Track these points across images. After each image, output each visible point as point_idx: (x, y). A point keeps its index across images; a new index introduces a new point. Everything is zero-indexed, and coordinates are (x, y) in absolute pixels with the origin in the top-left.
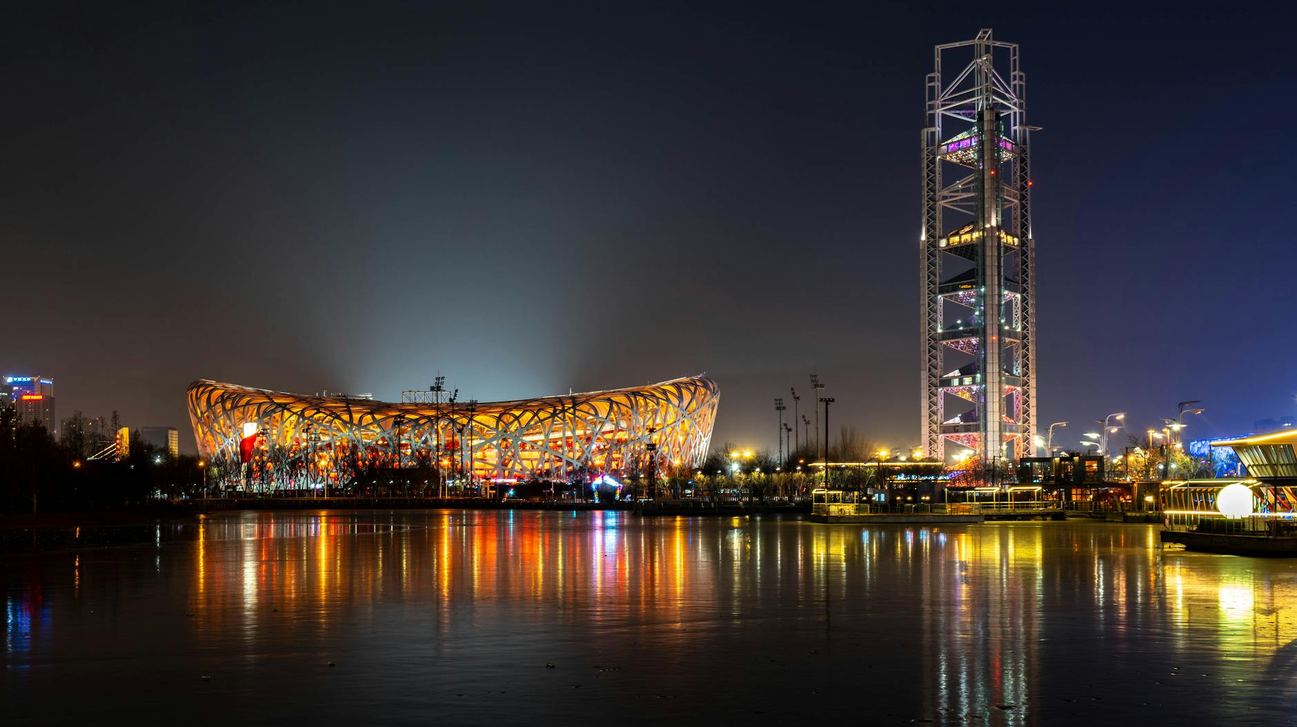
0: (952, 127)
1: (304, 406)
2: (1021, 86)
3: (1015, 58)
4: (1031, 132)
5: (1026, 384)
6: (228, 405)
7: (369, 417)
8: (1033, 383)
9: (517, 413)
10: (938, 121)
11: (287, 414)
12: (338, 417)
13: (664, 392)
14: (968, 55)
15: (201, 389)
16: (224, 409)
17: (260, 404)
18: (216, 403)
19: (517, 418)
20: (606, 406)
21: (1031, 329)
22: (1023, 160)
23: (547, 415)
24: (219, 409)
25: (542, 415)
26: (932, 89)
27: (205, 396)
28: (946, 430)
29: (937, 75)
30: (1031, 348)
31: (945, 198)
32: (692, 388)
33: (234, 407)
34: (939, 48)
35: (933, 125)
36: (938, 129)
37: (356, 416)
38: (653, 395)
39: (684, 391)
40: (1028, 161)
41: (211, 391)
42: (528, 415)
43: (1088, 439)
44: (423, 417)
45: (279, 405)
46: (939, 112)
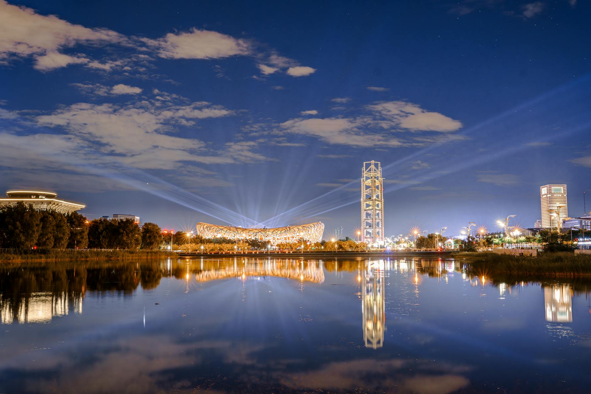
0: (367, 178)
1: (227, 229)
2: (381, 170)
3: (379, 165)
4: (383, 179)
5: (382, 229)
6: (208, 229)
7: (242, 232)
8: (383, 229)
9: (277, 231)
10: (364, 177)
11: (223, 231)
12: (235, 232)
13: (311, 226)
14: (370, 164)
15: (201, 225)
16: (207, 230)
17: (216, 229)
18: (205, 228)
19: (277, 233)
20: (297, 229)
21: (383, 218)
22: (381, 185)
23: (283, 232)
24: (206, 229)
25: (282, 232)
26: (363, 171)
27: (202, 227)
28: (366, 238)
29: (364, 168)
30: (383, 222)
31: (366, 192)
32: (317, 225)
33: (210, 229)
34: (364, 163)
35: (363, 178)
36: (365, 179)
37: (239, 232)
38: (308, 227)
39: (315, 226)
40: (382, 185)
41: (204, 225)
42: (279, 232)
43: (395, 240)
44: (255, 232)
45: (221, 229)
46: (365, 175)
